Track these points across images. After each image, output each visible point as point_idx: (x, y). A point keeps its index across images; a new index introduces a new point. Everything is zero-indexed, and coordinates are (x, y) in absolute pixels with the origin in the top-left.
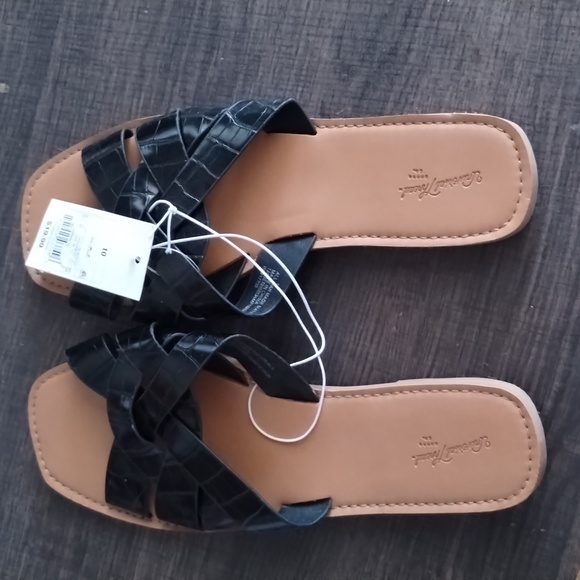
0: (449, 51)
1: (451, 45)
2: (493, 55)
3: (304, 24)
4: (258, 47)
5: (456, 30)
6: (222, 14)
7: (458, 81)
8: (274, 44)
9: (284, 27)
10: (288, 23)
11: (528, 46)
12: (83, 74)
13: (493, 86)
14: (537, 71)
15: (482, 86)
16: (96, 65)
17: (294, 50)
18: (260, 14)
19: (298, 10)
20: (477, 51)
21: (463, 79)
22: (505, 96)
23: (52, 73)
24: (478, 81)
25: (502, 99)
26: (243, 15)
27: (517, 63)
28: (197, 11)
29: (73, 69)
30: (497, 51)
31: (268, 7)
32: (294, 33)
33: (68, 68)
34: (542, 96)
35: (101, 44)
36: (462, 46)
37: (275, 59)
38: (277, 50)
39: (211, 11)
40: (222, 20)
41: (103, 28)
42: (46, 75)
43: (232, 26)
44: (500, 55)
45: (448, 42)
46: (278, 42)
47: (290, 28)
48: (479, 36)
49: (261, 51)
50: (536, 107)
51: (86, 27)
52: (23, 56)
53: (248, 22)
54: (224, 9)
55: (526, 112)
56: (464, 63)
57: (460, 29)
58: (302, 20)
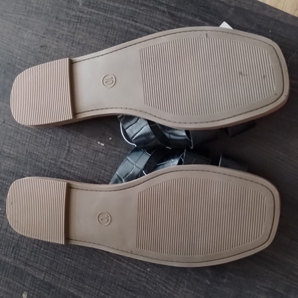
0: (40, 60)
1: (37, 58)
2: (44, 39)
3: (18, 129)
4: (25, 153)
5: (31, 55)
6: (7, 169)
7: (54, 56)
8: (25, 144)
9: (18, 139)
10: (17, 136)
11: (43, 23)
12: (24, 249)
13: (58, 40)
14: (54, 20)
15: (57, 45)
16: (21, 240)
17: (28, 134)
18: (11, 150)
19: (11, 130)
20: (42, 46)
21: (53, 54)
22: (63, 35)
23: (21, 266)
24: (55, 47)
25: (64, 36)
26: (10, 159)
27: (50, 28)
28: (4, 182)
29: (22, 254)
30: (43, 37)
31: (8, 145)
32: (21, 134)
33: (20, 256)
34: (65, 18)
35: (12, 236)
36: (39, 53)
37: (32, 145)
38: (27, 143)
39: (5, 175)
40: (10, 170)
41: (5, 233)
42: (22, 269)
43: (14, 165)
44: (45, 36)
45: (36, 59)
46: (24, 142)
47: (19, 135)
48: (35, 45)
49: (27, 151)
50: (70, 21)
51: (3, 243)
52: (11, 281)
53: (13, 156)
54: (5, 168)
55: (71, 26)
56: (46, 53)
57: (31, 54)
58: (16, 129)
